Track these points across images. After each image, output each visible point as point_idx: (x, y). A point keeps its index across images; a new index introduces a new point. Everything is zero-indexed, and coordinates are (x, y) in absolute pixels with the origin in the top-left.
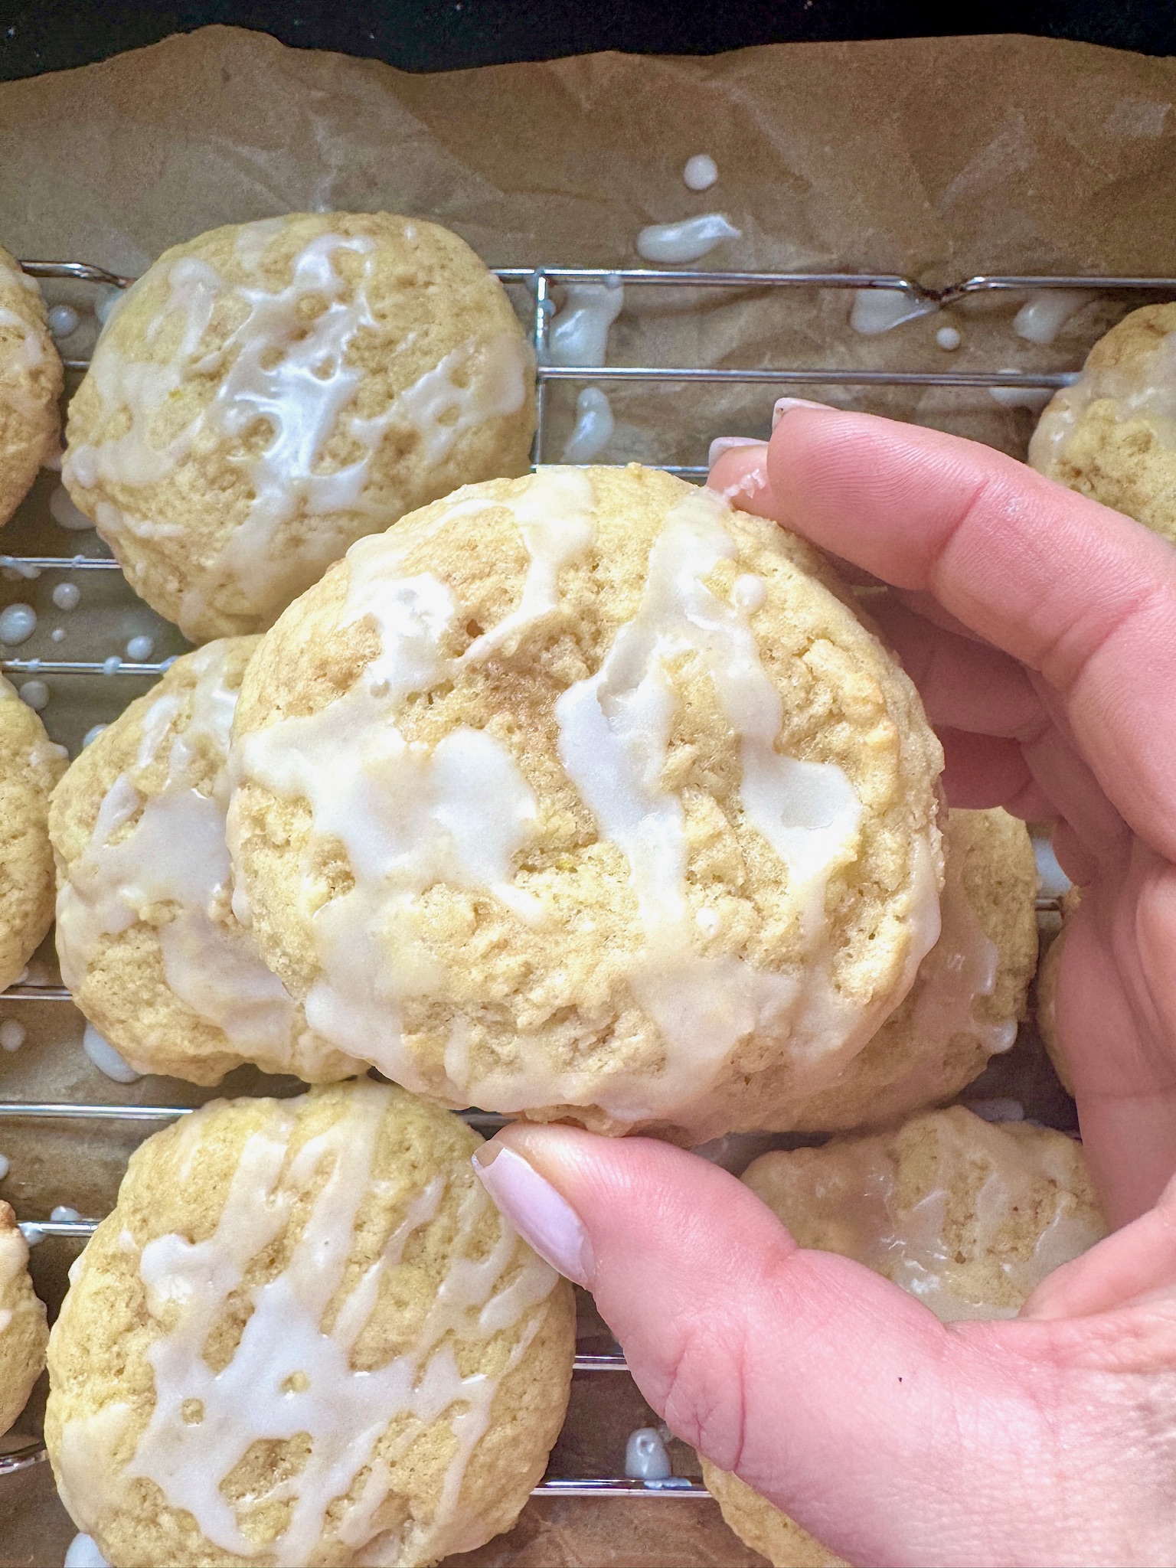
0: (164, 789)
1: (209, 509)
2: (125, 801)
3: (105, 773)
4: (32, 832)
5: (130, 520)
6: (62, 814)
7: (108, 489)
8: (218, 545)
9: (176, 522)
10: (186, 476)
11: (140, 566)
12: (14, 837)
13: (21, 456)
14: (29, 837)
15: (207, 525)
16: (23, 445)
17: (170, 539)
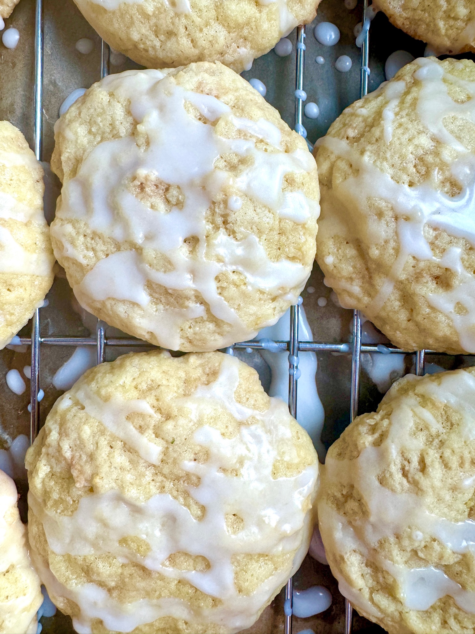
0: (219, 137)
1: (402, 157)
2: (212, 111)
3: (230, 97)
4: (196, 52)
5: (394, 104)
6: (206, 71)
7: (414, 89)
8: (378, 163)
9: (393, 136)
10: (425, 142)
11: (364, 112)
12: (192, 41)
13: (436, 31)
14: (193, 50)
15: (392, 156)
16: (443, 32)
17: (382, 131)
